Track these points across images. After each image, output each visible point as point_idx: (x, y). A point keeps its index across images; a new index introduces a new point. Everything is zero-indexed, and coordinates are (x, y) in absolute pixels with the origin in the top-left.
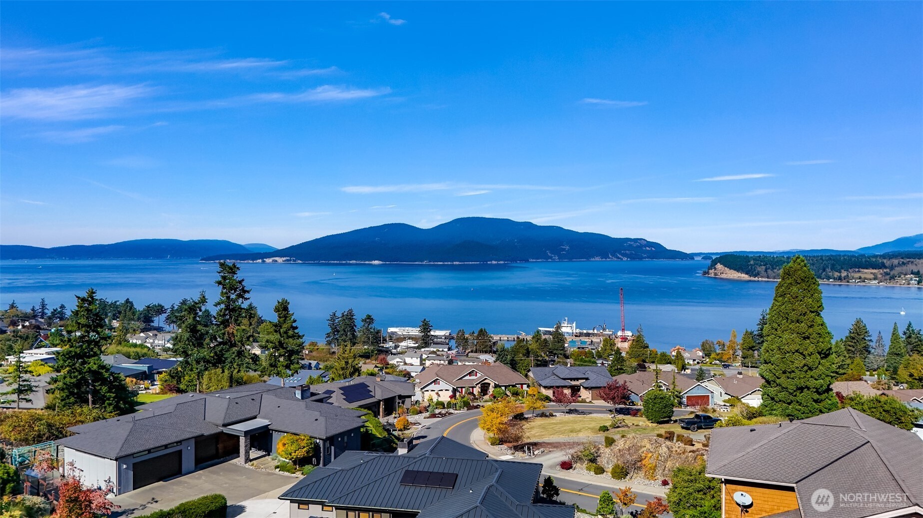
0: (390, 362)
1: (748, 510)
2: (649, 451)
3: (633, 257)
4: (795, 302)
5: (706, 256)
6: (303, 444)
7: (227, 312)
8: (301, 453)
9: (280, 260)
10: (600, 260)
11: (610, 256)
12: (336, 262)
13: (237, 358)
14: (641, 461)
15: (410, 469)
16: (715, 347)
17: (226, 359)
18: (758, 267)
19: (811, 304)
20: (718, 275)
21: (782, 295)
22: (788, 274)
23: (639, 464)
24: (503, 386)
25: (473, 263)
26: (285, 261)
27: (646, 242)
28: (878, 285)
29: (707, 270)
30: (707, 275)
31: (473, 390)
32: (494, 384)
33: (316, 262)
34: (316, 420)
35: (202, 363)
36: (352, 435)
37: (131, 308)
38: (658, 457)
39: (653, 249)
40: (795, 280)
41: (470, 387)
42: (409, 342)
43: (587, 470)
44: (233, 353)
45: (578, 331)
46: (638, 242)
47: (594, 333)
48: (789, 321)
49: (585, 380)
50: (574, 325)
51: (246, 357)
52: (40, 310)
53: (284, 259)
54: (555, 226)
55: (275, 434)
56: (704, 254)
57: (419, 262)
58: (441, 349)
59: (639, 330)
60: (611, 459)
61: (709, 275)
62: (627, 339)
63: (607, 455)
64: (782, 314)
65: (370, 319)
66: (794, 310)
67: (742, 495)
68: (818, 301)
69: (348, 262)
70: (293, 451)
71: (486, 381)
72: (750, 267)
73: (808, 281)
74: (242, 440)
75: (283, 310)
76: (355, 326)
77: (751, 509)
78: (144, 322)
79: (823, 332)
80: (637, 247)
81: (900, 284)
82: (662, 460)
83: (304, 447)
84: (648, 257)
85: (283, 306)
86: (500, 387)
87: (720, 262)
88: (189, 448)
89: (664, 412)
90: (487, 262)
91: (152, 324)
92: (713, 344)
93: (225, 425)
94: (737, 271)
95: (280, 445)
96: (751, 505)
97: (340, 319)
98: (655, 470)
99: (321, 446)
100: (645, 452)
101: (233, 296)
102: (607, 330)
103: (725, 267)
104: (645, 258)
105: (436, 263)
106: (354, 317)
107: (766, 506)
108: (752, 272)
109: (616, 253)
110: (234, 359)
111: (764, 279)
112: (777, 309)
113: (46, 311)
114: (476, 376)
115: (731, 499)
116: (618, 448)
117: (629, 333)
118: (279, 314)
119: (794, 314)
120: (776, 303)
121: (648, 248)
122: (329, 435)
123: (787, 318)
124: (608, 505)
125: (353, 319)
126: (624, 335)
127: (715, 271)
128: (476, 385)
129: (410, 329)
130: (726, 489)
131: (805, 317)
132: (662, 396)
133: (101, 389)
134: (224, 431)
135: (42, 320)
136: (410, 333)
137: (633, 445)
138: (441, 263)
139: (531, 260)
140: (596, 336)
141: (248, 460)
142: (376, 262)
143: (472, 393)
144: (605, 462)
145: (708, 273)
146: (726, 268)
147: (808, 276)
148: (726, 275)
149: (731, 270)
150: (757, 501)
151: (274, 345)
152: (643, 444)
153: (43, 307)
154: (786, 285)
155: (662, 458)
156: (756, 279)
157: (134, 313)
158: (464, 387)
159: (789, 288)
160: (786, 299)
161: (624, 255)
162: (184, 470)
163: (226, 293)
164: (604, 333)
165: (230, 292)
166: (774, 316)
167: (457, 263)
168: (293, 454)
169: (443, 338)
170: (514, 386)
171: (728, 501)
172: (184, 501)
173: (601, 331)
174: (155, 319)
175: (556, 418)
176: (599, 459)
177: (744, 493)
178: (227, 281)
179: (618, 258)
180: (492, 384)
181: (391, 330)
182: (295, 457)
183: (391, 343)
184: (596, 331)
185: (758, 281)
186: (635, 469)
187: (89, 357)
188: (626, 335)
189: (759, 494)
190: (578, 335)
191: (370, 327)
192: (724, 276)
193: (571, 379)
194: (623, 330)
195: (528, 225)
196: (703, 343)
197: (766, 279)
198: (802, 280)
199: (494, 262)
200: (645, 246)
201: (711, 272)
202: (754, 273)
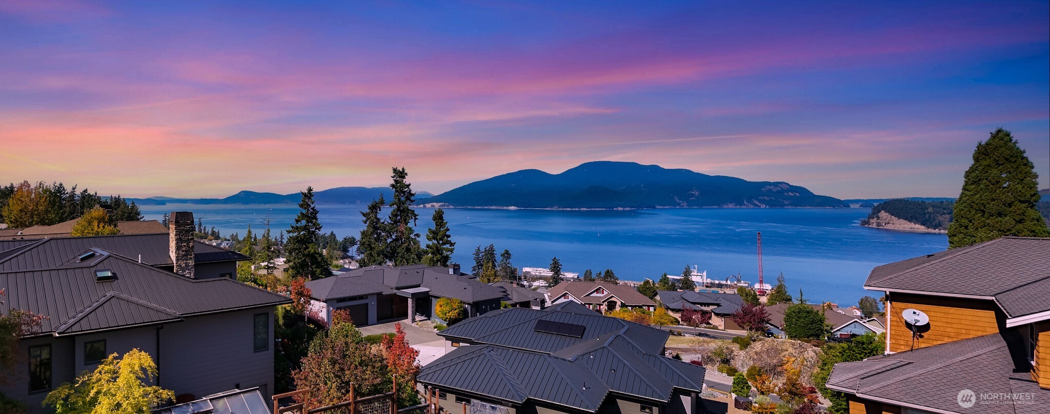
1: (922, 334)
2: (791, 355)
3: (772, 204)
4: (995, 189)
5: (866, 203)
6: (455, 306)
7: (399, 213)
8: (453, 314)
9: (437, 205)
10: (734, 207)
11: (745, 203)
12: (479, 207)
13: (406, 253)
14: (781, 366)
15: (543, 319)
16: (879, 307)
17: (398, 253)
18: (939, 215)
19: (1020, 191)
20: (882, 226)
21: (975, 182)
22: (984, 154)
23: (779, 369)
24: (629, 306)
25: (599, 209)
27: (788, 186)
29: (866, 219)
30: (867, 226)
31: (600, 308)
32: (620, 303)
33: (464, 207)
34: (465, 289)
35: (381, 256)
36: (494, 306)
37: (334, 240)
38: (803, 362)
39: (797, 194)
40: (995, 160)
41: (597, 304)
42: (541, 282)
43: (719, 371)
44: (403, 249)
45: (709, 281)
46: (779, 187)
47: (727, 285)
48: (986, 215)
49: (716, 307)
50: (705, 274)
51: (412, 253)
53: (440, 204)
54: (683, 169)
55: (434, 300)
56: (863, 200)
57: (550, 208)
59: (781, 279)
60: (746, 361)
61: (870, 226)
62: (766, 292)
63: (742, 358)
64: (975, 206)
65: (508, 254)
66: (993, 200)
67: (914, 313)
68: (1031, 188)
69: (490, 207)
70: (447, 312)
71: (612, 299)
72: (927, 216)
73: (1016, 161)
74: (410, 301)
75: (439, 219)
76: (496, 261)
77: (927, 333)
78: (343, 251)
79: (1039, 230)
80: (778, 192)
82: (808, 366)
83: (456, 309)
84: (791, 204)
85: (439, 215)
86: (627, 306)
87: (883, 209)
88: (373, 303)
89: (810, 329)
90: (613, 208)
91: (348, 254)
92: (876, 303)
93: (398, 289)
94: (909, 221)
95: (438, 306)
96: (927, 327)
97: (483, 254)
98: (800, 376)
99: (469, 311)
100: (787, 356)
101: (403, 199)
102: (742, 281)
103: (893, 215)
104: (787, 205)
106: (494, 252)
107: (949, 330)
108: (931, 222)
109: (753, 200)
110: (404, 254)
112: (969, 200)
113: (283, 240)
114: (603, 293)
115: (899, 320)
116: (754, 351)
117: (768, 287)
118: (436, 222)
119: (993, 205)
120: (966, 192)
121: (790, 194)
122: (475, 300)
123: (983, 212)
124: (742, 388)
125: (493, 254)
126: (762, 288)
127: (878, 221)
128: (603, 302)
129: (541, 269)
130: (892, 307)
131: (1011, 209)
132: (808, 310)
133: (316, 271)
134: (397, 294)
135: (281, 247)
136: (542, 274)
137: (772, 348)
138: (569, 209)
139: (658, 207)
140: (730, 288)
141: (414, 320)
142: (512, 208)
144: (740, 364)
145: (868, 223)
146: (893, 217)
147: (1015, 155)
148: (894, 226)
149: (901, 220)
150: (935, 324)
151: (432, 250)
152: (784, 347)
153: (282, 237)
154: (981, 167)
155: (809, 363)
156: (937, 231)
157: (336, 244)
158: (592, 304)
159: (987, 172)
160: (982, 186)
161: (762, 201)
162: (369, 323)
163: (398, 196)
164: (738, 284)
165: (400, 195)
166: (963, 210)
167: (584, 209)
168: (447, 314)
169: (572, 280)
170: (640, 307)
171: (895, 323)
172: (370, 334)
173: (735, 283)
174: (350, 249)
175: (685, 338)
176: (732, 362)
177: (917, 312)
178: (398, 185)
179: (755, 205)
180: (619, 303)
181: (526, 269)
182: (449, 317)
183: (526, 282)
184: (729, 283)
186: (774, 374)
187: (309, 243)
188: (764, 288)
189: (939, 315)
190: (709, 285)
191: (507, 262)
192: (889, 227)
193: (701, 304)
194: (761, 282)
195: (655, 168)
196: (862, 300)
198: (1006, 159)
199: (620, 209)
200: (788, 191)
201: (872, 221)
202: (934, 224)
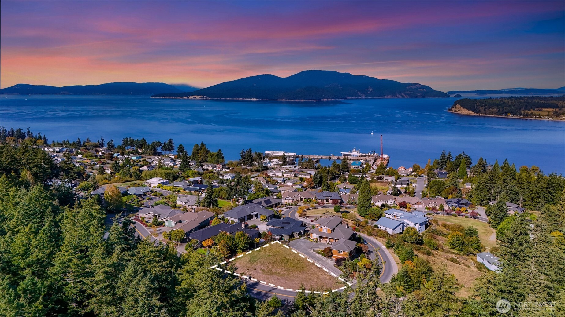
0: (269, 174)
3: (411, 96)
8: (265, 218)
9: (197, 97)
10: (391, 97)
11: (397, 95)
18: (480, 107)
20: (456, 111)
25: (312, 100)
26: (200, 98)
28: (548, 119)
29: (451, 108)
30: (450, 111)
39: (425, 90)
42: (276, 160)
45: (361, 154)
46: (416, 86)
47: (369, 155)
49: (330, 197)
50: (359, 151)
52: (101, 142)
54: (364, 76)
57: (279, 99)
58: (291, 167)
61: (452, 112)
62: (385, 159)
72: (475, 107)
74: (254, 216)
80: (415, 89)
81: (561, 120)
84: (421, 96)
87: (458, 103)
90: (321, 100)
94: (468, 110)
97: (246, 153)
102: (376, 154)
103: (462, 106)
104: (419, 96)
105: (290, 100)
109: (401, 93)
111: (483, 115)
117: (386, 156)
121: (421, 90)
126: (383, 156)
127: (455, 109)
136: (277, 154)
138: (293, 100)
139: (348, 98)
142: (254, 99)
143: (298, 201)
149: (465, 109)
156: (478, 114)
161: (406, 94)
167: (303, 100)
173: (372, 154)
175: (318, 209)
179: (402, 96)
180: (304, 198)
181: (267, 152)
185: (479, 116)
190: (361, 156)
192: (460, 112)
193: (327, 197)
195: (348, 75)
197: (484, 115)
199: (325, 100)
200: (420, 88)
201: (453, 109)
202: (477, 111)
